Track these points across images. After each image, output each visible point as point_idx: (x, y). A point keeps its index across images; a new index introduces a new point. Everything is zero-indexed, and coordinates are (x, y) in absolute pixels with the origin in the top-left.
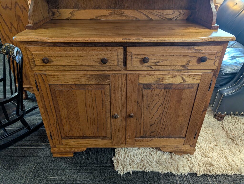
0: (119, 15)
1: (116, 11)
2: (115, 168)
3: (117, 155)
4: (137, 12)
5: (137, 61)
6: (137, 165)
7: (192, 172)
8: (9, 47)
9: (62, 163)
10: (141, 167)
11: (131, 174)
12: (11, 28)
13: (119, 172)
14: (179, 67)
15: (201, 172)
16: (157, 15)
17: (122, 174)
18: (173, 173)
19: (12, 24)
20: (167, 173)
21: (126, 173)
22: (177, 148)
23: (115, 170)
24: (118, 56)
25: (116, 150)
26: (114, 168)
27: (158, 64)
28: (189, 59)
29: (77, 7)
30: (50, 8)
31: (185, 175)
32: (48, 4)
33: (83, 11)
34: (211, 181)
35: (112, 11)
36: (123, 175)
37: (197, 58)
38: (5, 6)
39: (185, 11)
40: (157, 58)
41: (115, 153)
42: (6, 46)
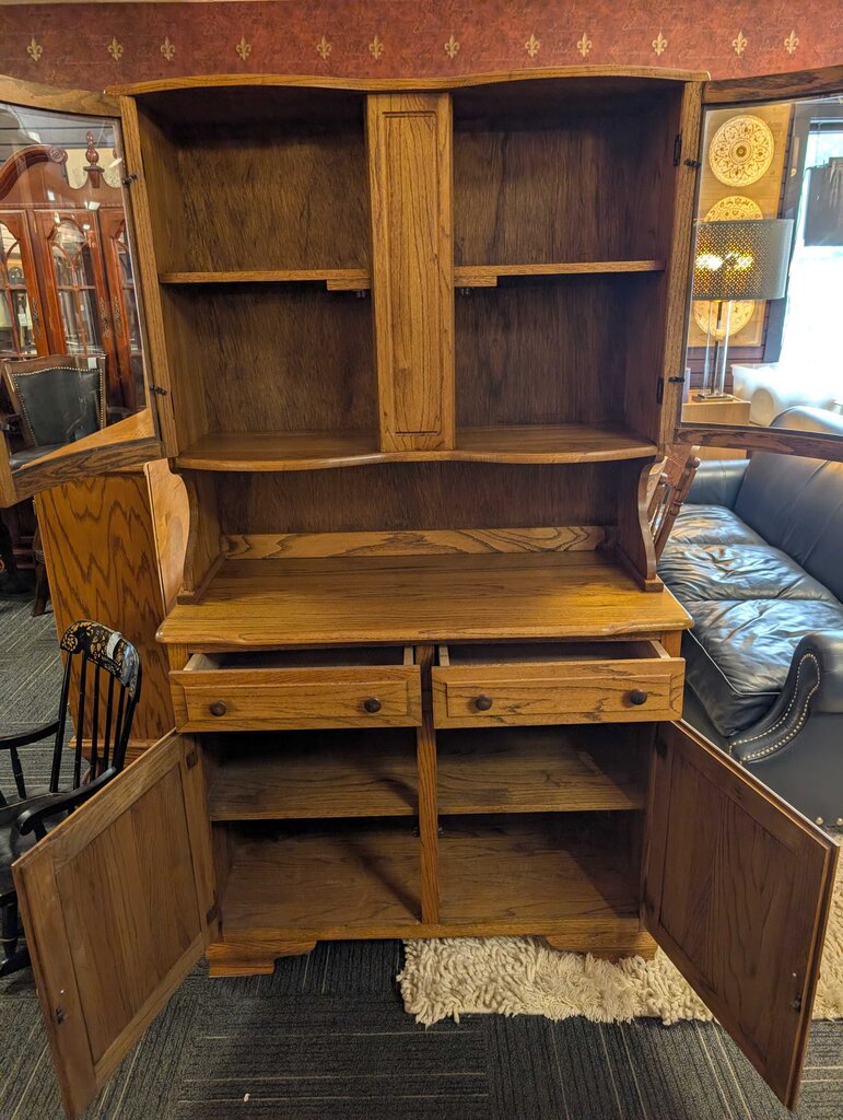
0: (411, 543)
1: (400, 536)
2: (407, 1005)
3: (411, 967)
5: (459, 705)
6: (477, 993)
7: (646, 1013)
8: (89, 631)
9: (237, 993)
10: (488, 998)
11: (455, 1023)
12: (89, 568)
13: (418, 1019)
14: (577, 716)
15: (674, 1013)
16: (513, 542)
17: (428, 1022)
18: (588, 1017)
19: (92, 559)
20: (571, 1019)
21: (439, 1022)
22: (599, 937)
23: (406, 1010)
25: (407, 950)
26: (403, 1006)
27: (518, 710)
28: (601, 695)
31: (624, 1023)
32: (219, 523)
33: (313, 537)
34: (708, 1039)
35: (391, 536)
36: (432, 1028)
37: (621, 694)
38: (81, 512)
39: (589, 530)
40: (515, 696)
41: (406, 960)
42: (79, 628)
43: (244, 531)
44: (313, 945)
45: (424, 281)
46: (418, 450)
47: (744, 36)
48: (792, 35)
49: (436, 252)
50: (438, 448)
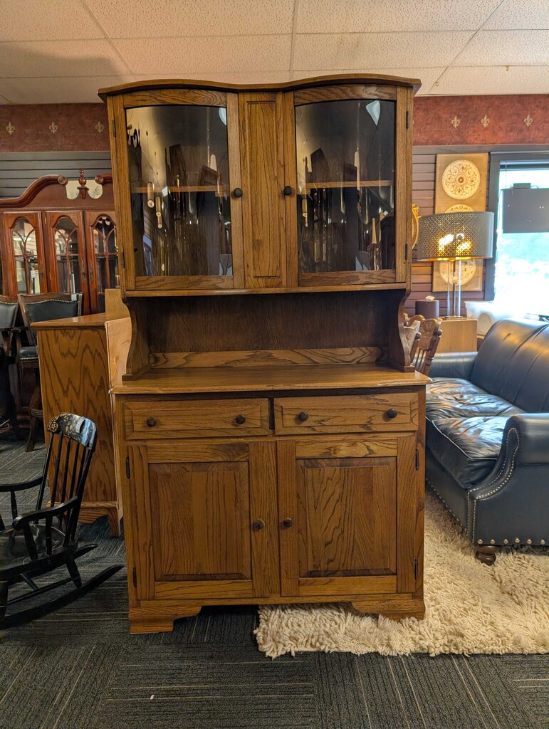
0: (264, 358)
1: (258, 353)
2: (260, 646)
3: (263, 625)
4: (292, 353)
5: (290, 420)
6: (306, 639)
7: (419, 650)
8: (65, 419)
9: (148, 642)
10: (314, 640)
11: (293, 657)
12: (68, 387)
13: (267, 654)
15: (437, 649)
16: (325, 357)
17: (274, 656)
18: (380, 652)
19: (70, 381)
20: (369, 654)
21: (282, 656)
22: (386, 603)
23: (260, 650)
24: (261, 412)
25: (261, 616)
26: (258, 647)
27: (324, 423)
28: (370, 414)
29: (197, 349)
30: (150, 352)
31: (404, 656)
32: (149, 346)
33: (205, 354)
34: (460, 665)
35: (252, 354)
36: (277, 658)
37: (382, 413)
38: (65, 352)
39: (371, 349)
40: (321, 414)
41: (259, 619)
42: (60, 417)
43: (164, 352)
44: (198, 609)
45: (269, 190)
46: (267, 287)
47: (458, 118)
48: (485, 118)
49: (276, 174)
50: (279, 285)
